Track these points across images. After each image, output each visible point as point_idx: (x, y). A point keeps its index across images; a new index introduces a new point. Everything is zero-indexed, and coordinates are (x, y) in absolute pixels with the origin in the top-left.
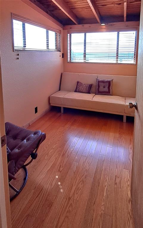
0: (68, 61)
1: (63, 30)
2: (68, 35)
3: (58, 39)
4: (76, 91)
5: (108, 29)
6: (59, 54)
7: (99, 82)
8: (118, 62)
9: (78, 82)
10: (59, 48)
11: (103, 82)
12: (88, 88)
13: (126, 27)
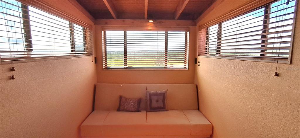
0: (104, 68)
1: (95, 25)
2: (103, 32)
3: (88, 38)
4: (119, 110)
5: (156, 27)
6: (91, 58)
7: (151, 95)
8: (167, 67)
9: (121, 97)
10: (90, 50)
11: (156, 94)
12: (136, 105)
13: (178, 25)
